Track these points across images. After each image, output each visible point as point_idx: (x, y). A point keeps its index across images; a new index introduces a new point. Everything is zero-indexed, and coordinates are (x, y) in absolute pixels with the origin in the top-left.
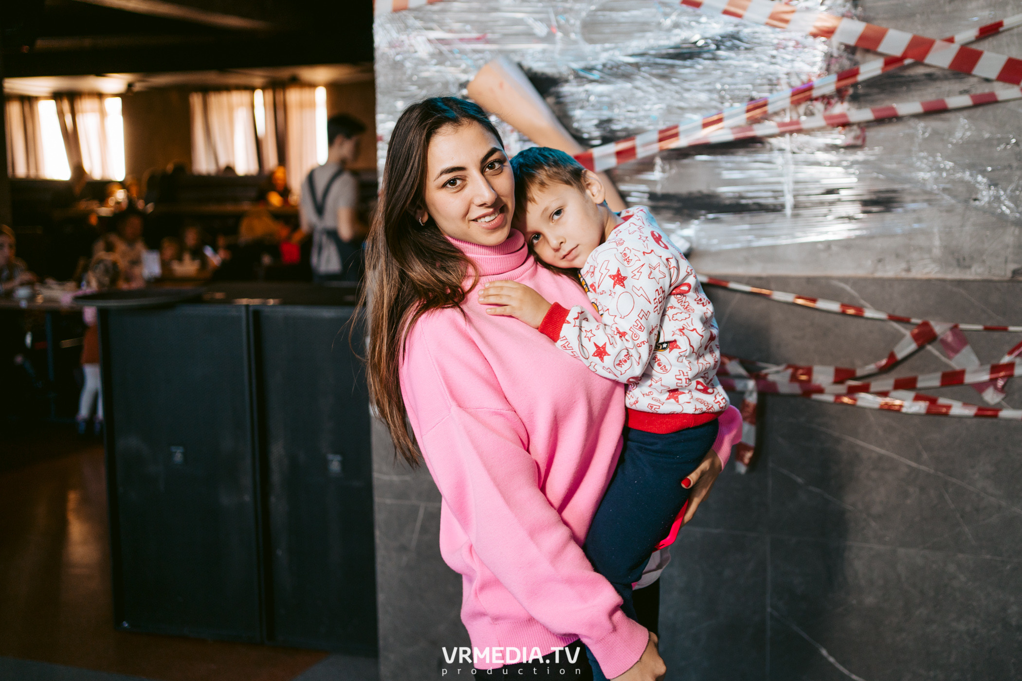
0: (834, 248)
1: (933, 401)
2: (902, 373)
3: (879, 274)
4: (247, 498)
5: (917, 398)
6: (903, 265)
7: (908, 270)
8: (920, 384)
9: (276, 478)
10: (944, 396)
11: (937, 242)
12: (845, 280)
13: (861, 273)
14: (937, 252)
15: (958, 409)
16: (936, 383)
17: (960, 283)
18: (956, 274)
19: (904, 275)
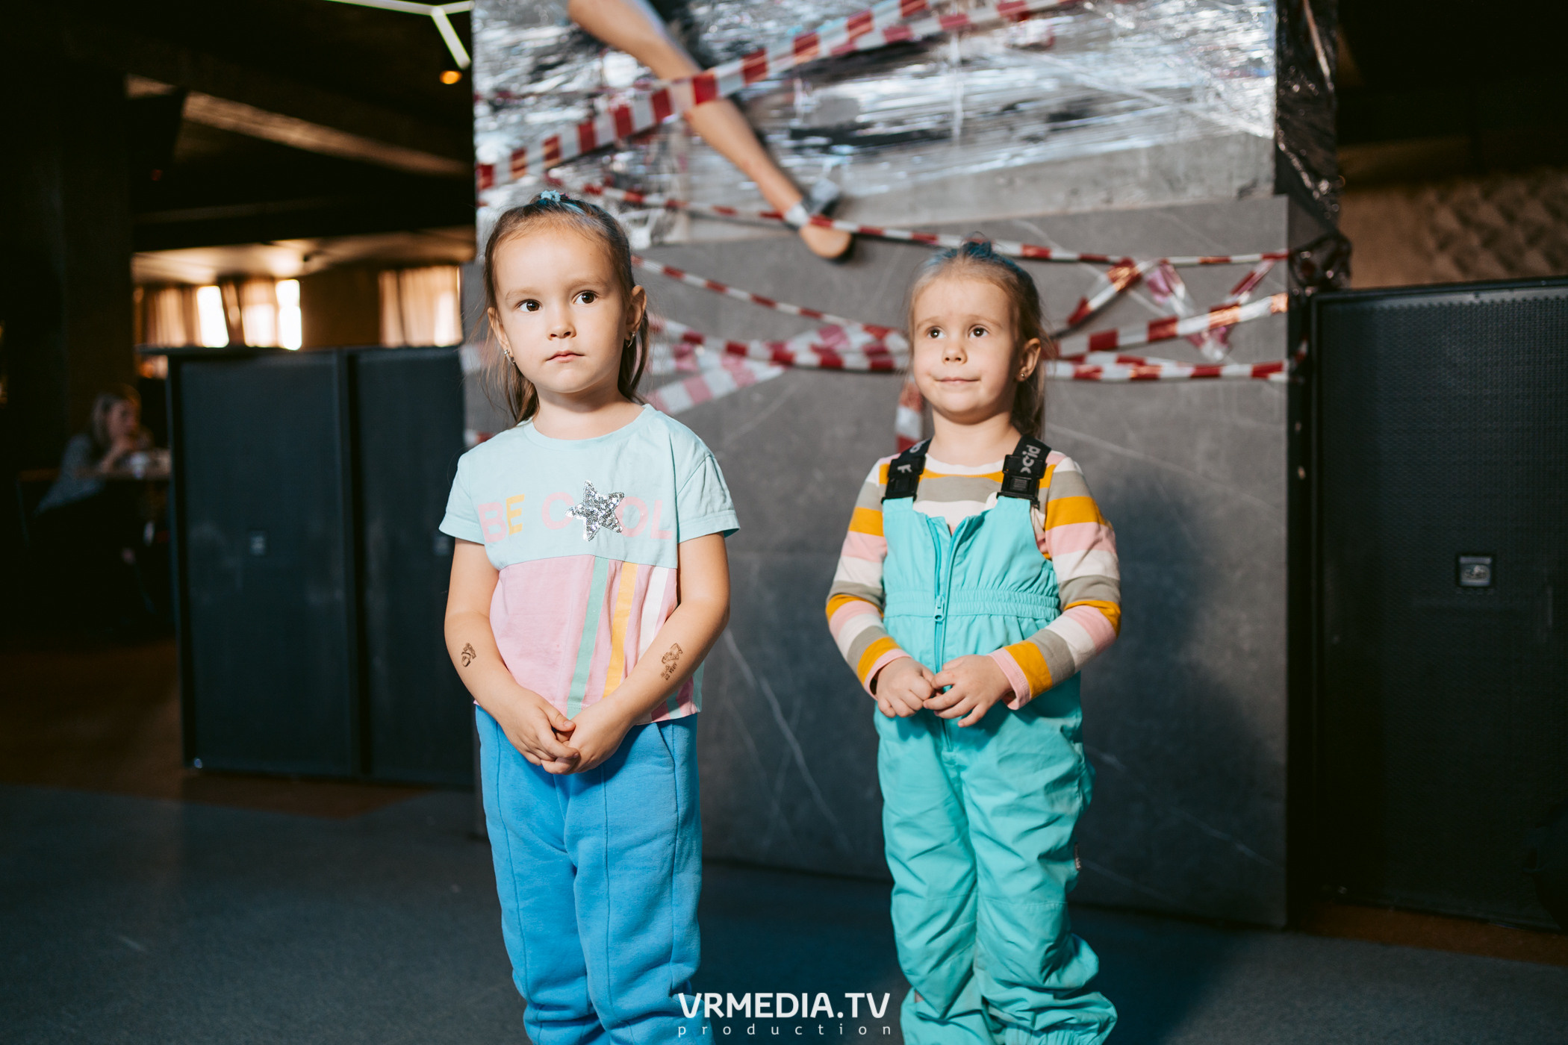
0: (1019, 182)
1: (1140, 363)
2: (1101, 327)
3: (1074, 209)
4: (339, 595)
5: (1122, 361)
6: (1103, 195)
7: (1109, 201)
8: (1123, 341)
9: (374, 566)
10: (1154, 355)
11: (1144, 162)
12: (1030, 219)
13: (1051, 210)
14: (1144, 174)
15: (1168, 368)
16: (1142, 337)
17: (1170, 209)
18: (1168, 200)
19: (1104, 207)
